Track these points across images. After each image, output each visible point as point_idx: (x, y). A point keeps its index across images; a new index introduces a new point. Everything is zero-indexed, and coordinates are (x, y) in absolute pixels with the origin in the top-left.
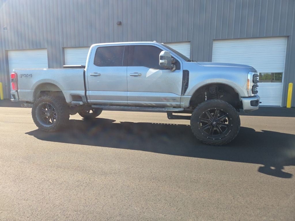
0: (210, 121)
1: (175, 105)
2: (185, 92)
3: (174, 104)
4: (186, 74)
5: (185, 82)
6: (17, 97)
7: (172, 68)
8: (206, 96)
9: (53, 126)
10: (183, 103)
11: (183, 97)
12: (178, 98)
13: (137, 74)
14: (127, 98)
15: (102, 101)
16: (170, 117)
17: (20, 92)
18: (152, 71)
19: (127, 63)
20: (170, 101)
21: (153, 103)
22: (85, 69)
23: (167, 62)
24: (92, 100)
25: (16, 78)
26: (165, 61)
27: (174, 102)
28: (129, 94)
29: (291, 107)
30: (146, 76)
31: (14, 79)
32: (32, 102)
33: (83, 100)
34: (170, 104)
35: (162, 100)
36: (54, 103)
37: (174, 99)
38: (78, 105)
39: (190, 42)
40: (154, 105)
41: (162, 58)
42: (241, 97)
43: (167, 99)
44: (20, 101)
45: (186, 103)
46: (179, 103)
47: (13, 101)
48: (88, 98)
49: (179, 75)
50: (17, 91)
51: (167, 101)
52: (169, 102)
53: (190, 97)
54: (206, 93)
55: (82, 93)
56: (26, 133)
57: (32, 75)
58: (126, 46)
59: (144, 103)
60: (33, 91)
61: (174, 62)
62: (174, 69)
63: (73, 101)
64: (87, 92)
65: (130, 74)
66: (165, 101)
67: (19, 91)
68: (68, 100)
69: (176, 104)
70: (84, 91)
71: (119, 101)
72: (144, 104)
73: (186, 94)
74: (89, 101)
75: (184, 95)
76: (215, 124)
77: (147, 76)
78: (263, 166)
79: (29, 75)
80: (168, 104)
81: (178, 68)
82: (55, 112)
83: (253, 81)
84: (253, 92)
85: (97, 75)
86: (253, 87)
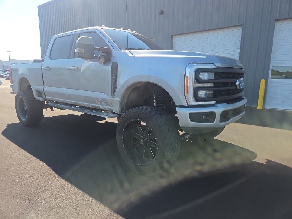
2: (114, 93)
3: (107, 108)
4: (114, 68)
8: (155, 101)
10: (114, 108)
12: (109, 100)
15: (59, 99)
20: (103, 103)
21: (90, 105)
24: (48, 96)
27: (106, 106)
33: (43, 96)
35: (95, 101)
37: (106, 102)
39: (241, 25)
41: (78, 46)
42: (177, 106)
43: (99, 101)
45: (117, 108)
46: (111, 107)
48: (46, 94)
49: (109, 68)
52: (103, 105)
53: (119, 99)
54: (154, 96)
55: (41, 88)
60: (18, 85)
63: (37, 96)
64: (45, 88)
65: (69, 68)
68: (35, 95)
69: (109, 108)
70: (43, 86)
73: (116, 95)
74: (46, 97)
75: (113, 97)
77: (82, 70)
80: (102, 107)
83: (197, 80)
84: (197, 98)
85: (49, 69)
86: (196, 90)
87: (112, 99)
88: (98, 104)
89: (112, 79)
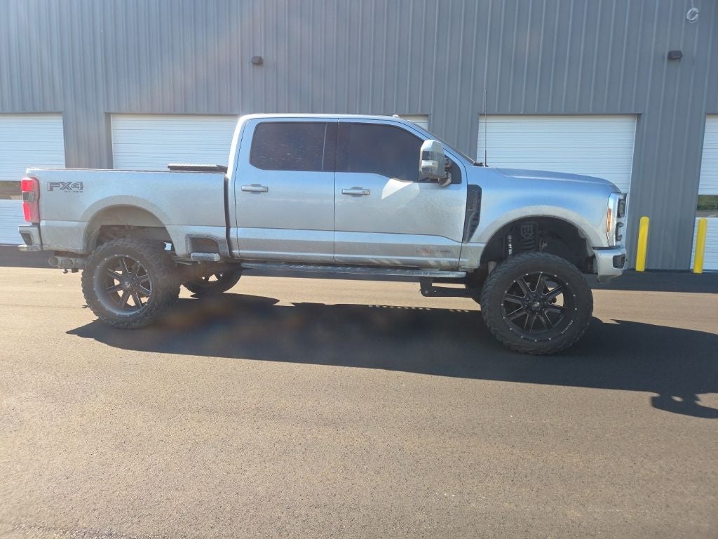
0: (527, 301)
1: (448, 264)
2: (471, 236)
3: (445, 260)
4: (474, 195)
5: (472, 212)
6: (36, 240)
7: (444, 180)
8: (510, 245)
9: (141, 314)
10: (465, 260)
11: (466, 247)
12: (455, 247)
13: (361, 192)
14: (333, 247)
16: (427, 292)
17: (46, 226)
18: (394, 185)
19: (335, 165)
20: (437, 254)
21: (396, 259)
22: (229, 175)
23: (437, 166)
24: (243, 249)
25: (36, 190)
26: (433, 164)
27: (445, 257)
28: (339, 237)
29: (646, 270)
30: (381, 197)
31: (31, 193)
32: (80, 253)
33: (221, 250)
34: (437, 261)
35: (417, 252)
36: (145, 256)
37: (446, 251)
38: (199, 263)
39: (427, 116)
40: (398, 262)
41: (427, 155)
42: (594, 248)
43: (427, 250)
44: (44, 249)
45: (472, 261)
46: (457, 260)
47: (26, 250)
48: (234, 244)
50: (37, 225)
51: (427, 254)
52: (435, 257)
53: (483, 245)
54: (510, 238)
55: (220, 233)
56: (68, 333)
57: (81, 183)
58: (329, 123)
59: (375, 259)
60: (85, 224)
61: (449, 166)
62: (449, 181)
64: (232, 230)
65: (344, 191)
66: (424, 254)
67: (43, 223)
68: (182, 248)
69: (449, 262)
70: (225, 228)
71: (313, 252)
72: (373, 261)
73: (474, 238)
75: (468, 241)
76: (538, 308)
77: (383, 197)
78: (656, 395)
79: (75, 186)
80: (431, 260)
81: (457, 180)
82: (147, 277)
87: (464, 245)
88: (423, 257)
89: (469, 213)
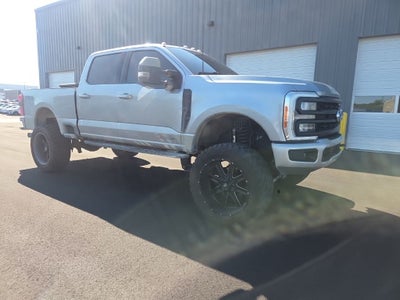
2: (185, 128)
4: (187, 96)
5: (185, 110)
8: (234, 137)
10: (184, 146)
12: (177, 136)
13: (127, 96)
14: (117, 132)
21: (147, 142)
23: (149, 76)
27: (174, 143)
33: (75, 132)
34: (169, 146)
37: (172, 138)
40: (149, 145)
46: (180, 146)
48: (80, 129)
49: (179, 96)
51: (163, 140)
52: (168, 143)
53: (193, 135)
54: (234, 131)
55: (73, 121)
59: (137, 142)
63: (66, 133)
64: (79, 121)
65: (120, 96)
68: (62, 131)
69: (176, 147)
73: (188, 129)
74: (81, 133)
75: (184, 132)
77: (138, 99)
80: (166, 145)
83: (298, 111)
84: (297, 133)
85: (87, 97)
86: (297, 123)
87: (182, 134)
88: (161, 142)
89: (183, 111)
